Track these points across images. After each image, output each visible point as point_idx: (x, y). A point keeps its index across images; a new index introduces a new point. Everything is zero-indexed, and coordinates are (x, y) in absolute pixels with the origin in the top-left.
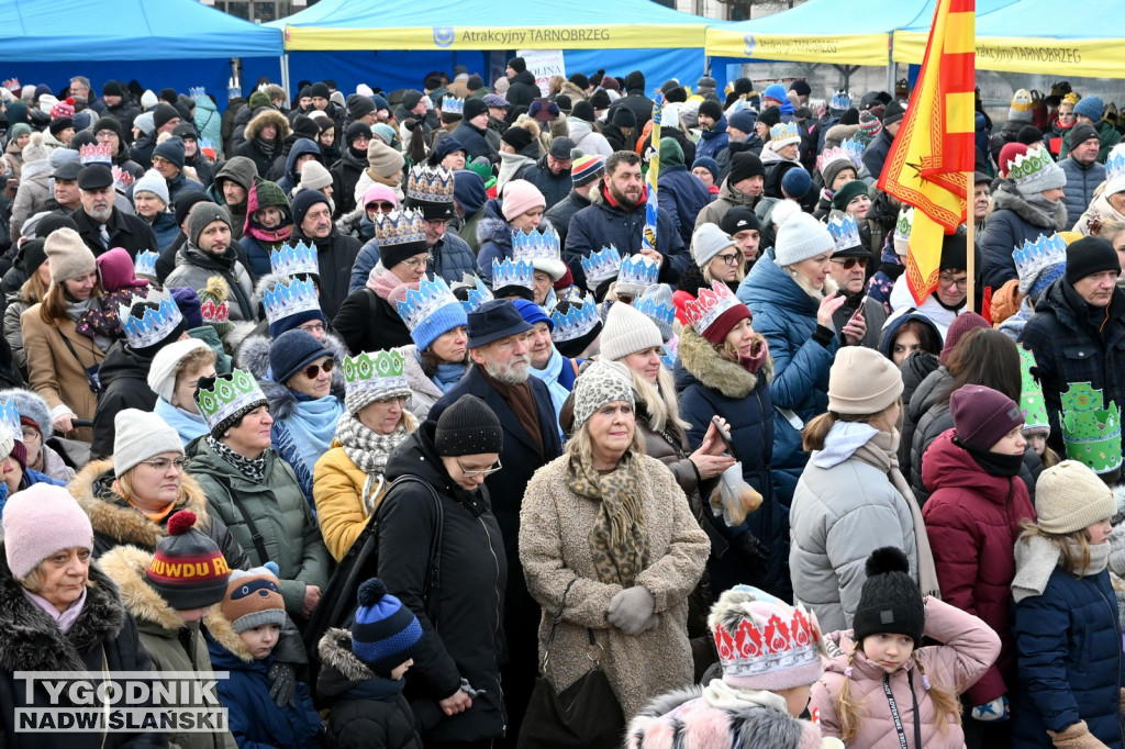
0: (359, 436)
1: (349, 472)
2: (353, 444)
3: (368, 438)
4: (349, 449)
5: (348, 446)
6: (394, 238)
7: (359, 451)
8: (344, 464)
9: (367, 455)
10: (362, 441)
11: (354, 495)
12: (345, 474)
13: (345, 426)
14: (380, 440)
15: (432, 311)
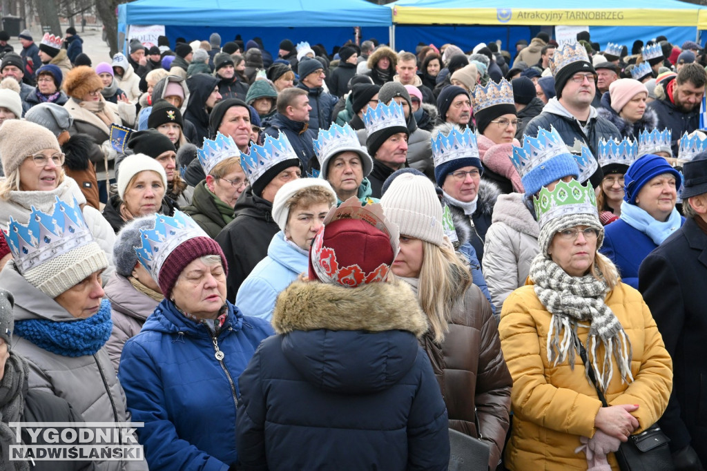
0: (551, 276)
1: (532, 311)
2: (544, 284)
3: (560, 280)
4: (539, 288)
5: (539, 285)
6: (485, 103)
7: (549, 290)
8: (530, 304)
9: (555, 294)
10: (553, 282)
11: (534, 335)
12: (528, 313)
13: (540, 265)
14: (572, 282)
15: (548, 158)
